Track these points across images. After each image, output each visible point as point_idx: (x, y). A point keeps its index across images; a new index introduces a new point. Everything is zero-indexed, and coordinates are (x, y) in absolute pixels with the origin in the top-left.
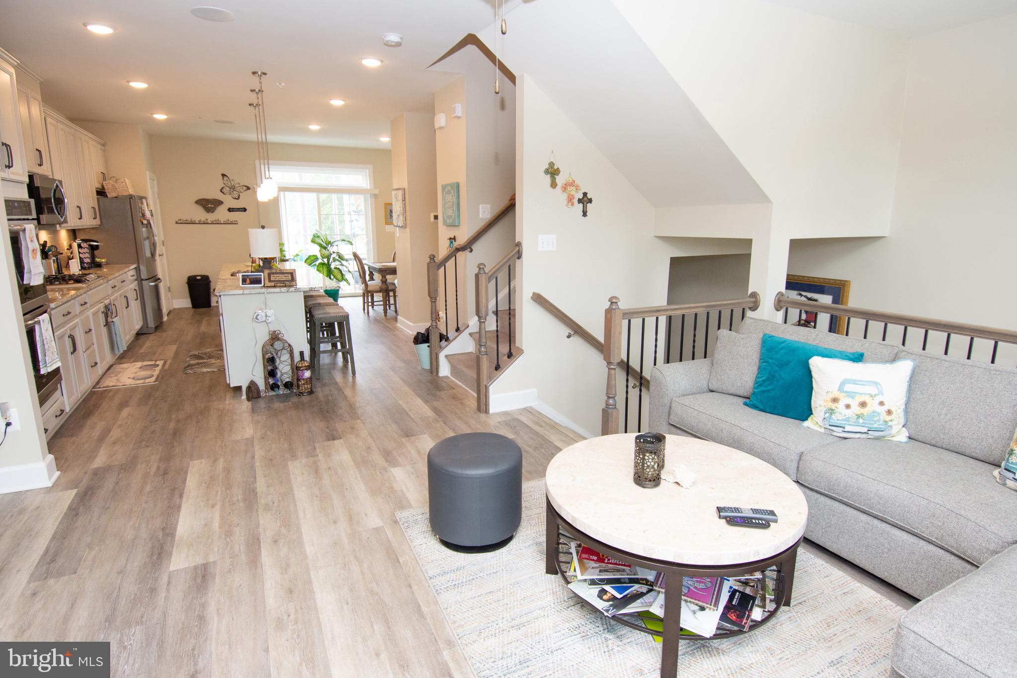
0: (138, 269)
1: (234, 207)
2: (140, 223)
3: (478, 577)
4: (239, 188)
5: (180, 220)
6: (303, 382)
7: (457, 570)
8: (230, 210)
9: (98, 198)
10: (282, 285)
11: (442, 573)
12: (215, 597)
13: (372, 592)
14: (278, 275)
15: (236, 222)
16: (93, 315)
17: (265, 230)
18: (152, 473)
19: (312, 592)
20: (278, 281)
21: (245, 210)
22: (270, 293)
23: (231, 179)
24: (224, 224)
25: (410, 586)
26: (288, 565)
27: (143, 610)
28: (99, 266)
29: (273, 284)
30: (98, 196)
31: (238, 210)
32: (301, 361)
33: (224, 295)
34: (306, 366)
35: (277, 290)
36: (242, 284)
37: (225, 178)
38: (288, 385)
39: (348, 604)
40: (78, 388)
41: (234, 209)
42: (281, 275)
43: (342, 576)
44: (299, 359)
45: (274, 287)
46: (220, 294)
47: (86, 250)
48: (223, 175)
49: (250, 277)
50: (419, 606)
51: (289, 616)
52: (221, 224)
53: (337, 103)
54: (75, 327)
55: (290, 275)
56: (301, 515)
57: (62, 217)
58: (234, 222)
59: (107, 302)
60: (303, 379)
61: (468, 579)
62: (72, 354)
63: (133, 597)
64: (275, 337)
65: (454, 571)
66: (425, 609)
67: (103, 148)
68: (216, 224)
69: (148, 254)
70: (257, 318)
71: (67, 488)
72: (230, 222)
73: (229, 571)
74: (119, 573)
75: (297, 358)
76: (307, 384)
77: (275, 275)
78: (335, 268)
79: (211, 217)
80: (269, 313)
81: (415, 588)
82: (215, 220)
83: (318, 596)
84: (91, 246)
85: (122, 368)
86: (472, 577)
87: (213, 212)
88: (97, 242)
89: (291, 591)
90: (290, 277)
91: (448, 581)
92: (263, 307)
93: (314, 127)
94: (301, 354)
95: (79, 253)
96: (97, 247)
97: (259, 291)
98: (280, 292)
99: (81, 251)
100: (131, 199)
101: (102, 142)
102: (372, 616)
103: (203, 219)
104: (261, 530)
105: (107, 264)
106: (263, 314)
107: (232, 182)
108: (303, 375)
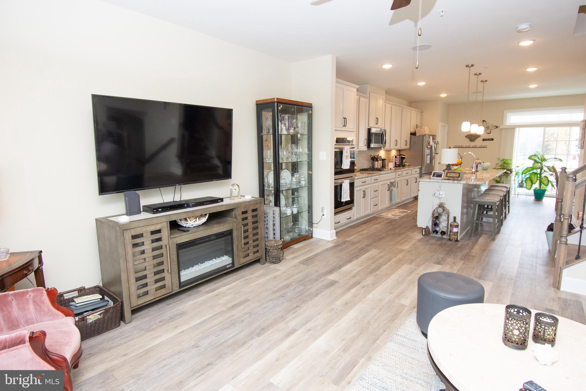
0: (421, 169)
1: (486, 138)
2: (426, 147)
3: (417, 350)
4: (491, 128)
5: (456, 146)
6: (452, 234)
7: (412, 340)
8: (484, 140)
9: (410, 137)
10: (452, 179)
11: (403, 336)
12: (327, 291)
13: (369, 323)
14: (452, 174)
15: (486, 147)
16: (381, 185)
17: (451, 149)
18: (358, 248)
19: (352, 309)
20: (451, 177)
21: (492, 139)
22: (443, 182)
23: (487, 123)
24: (479, 148)
25: (385, 331)
26: (356, 296)
27: (309, 283)
28: (404, 166)
29: (447, 178)
30: (411, 136)
31: (489, 140)
32: (454, 222)
33: (421, 181)
34: (455, 225)
35: (448, 181)
36: (433, 177)
37: (484, 122)
38: (443, 233)
39: (357, 320)
40: (363, 213)
41: (486, 139)
42: (453, 174)
43: (368, 311)
44: (453, 221)
45: (448, 179)
46: (419, 180)
47: (398, 159)
48: (483, 121)
49: (437, 173)
50: (378, 339)
51: (337, 310)
52: (477, 148)
53: (531, 70)
54: (369, 188)
55: (458, 174)
56: (383, 284)
57: (382, 144)
58: (485, 147)
59: (392, 181)
60: (452, 232)
61: (412, 346)
62: (363, 198)
63: (311, 279)
64: (441, 206)
65: (410, 340)
66: (378, 342)
67: (421, 113)
68: (474, 148)
69: (428, 162)
70: (434, 195)
71: (333, 243)
72: (482, 147)
73: (339, 287)
74: (316, 271)
75: (451, 220)
76: (454, 236)
77: (450, 174)
78: (545, 177)
79: (472, 144)
80: (441, 193)
81: (386, 333)
82: (474, 146)
83: (352, 311)
84: (402, 157)
85: (394, 210)
86: (414, 347)
87: (474, 141)
88: (404, 155)
89: (347, 304)
90: (458, 175)
91: (401, 341)
92: (439, 189)
93: (533, 86)
94: (454, 218)
95: (395, 160)
96: (404, 158)
97: (440, 181)
98: (449, 183)
99: (396, 159)
100: (424, 137)
101: (421, 111)
102: (358, 329)
103: (468, 145)
104: (364, 281)
105: (409, 165)
106: (438, 193)
107: (488, 125)
108: (453, 230)
